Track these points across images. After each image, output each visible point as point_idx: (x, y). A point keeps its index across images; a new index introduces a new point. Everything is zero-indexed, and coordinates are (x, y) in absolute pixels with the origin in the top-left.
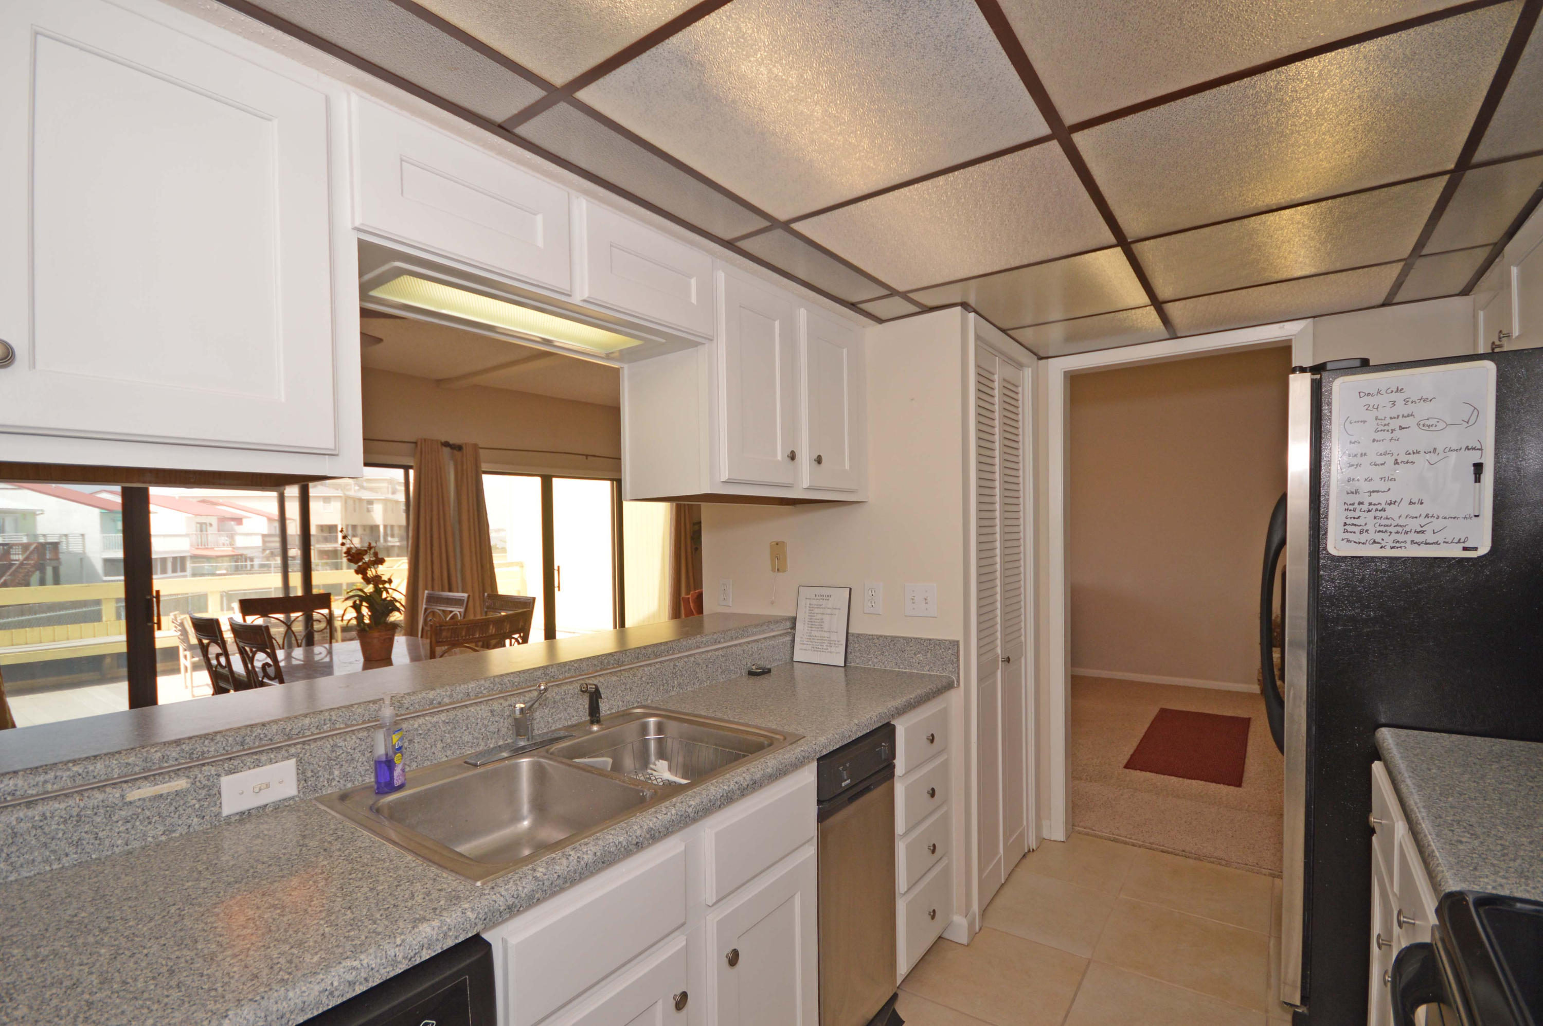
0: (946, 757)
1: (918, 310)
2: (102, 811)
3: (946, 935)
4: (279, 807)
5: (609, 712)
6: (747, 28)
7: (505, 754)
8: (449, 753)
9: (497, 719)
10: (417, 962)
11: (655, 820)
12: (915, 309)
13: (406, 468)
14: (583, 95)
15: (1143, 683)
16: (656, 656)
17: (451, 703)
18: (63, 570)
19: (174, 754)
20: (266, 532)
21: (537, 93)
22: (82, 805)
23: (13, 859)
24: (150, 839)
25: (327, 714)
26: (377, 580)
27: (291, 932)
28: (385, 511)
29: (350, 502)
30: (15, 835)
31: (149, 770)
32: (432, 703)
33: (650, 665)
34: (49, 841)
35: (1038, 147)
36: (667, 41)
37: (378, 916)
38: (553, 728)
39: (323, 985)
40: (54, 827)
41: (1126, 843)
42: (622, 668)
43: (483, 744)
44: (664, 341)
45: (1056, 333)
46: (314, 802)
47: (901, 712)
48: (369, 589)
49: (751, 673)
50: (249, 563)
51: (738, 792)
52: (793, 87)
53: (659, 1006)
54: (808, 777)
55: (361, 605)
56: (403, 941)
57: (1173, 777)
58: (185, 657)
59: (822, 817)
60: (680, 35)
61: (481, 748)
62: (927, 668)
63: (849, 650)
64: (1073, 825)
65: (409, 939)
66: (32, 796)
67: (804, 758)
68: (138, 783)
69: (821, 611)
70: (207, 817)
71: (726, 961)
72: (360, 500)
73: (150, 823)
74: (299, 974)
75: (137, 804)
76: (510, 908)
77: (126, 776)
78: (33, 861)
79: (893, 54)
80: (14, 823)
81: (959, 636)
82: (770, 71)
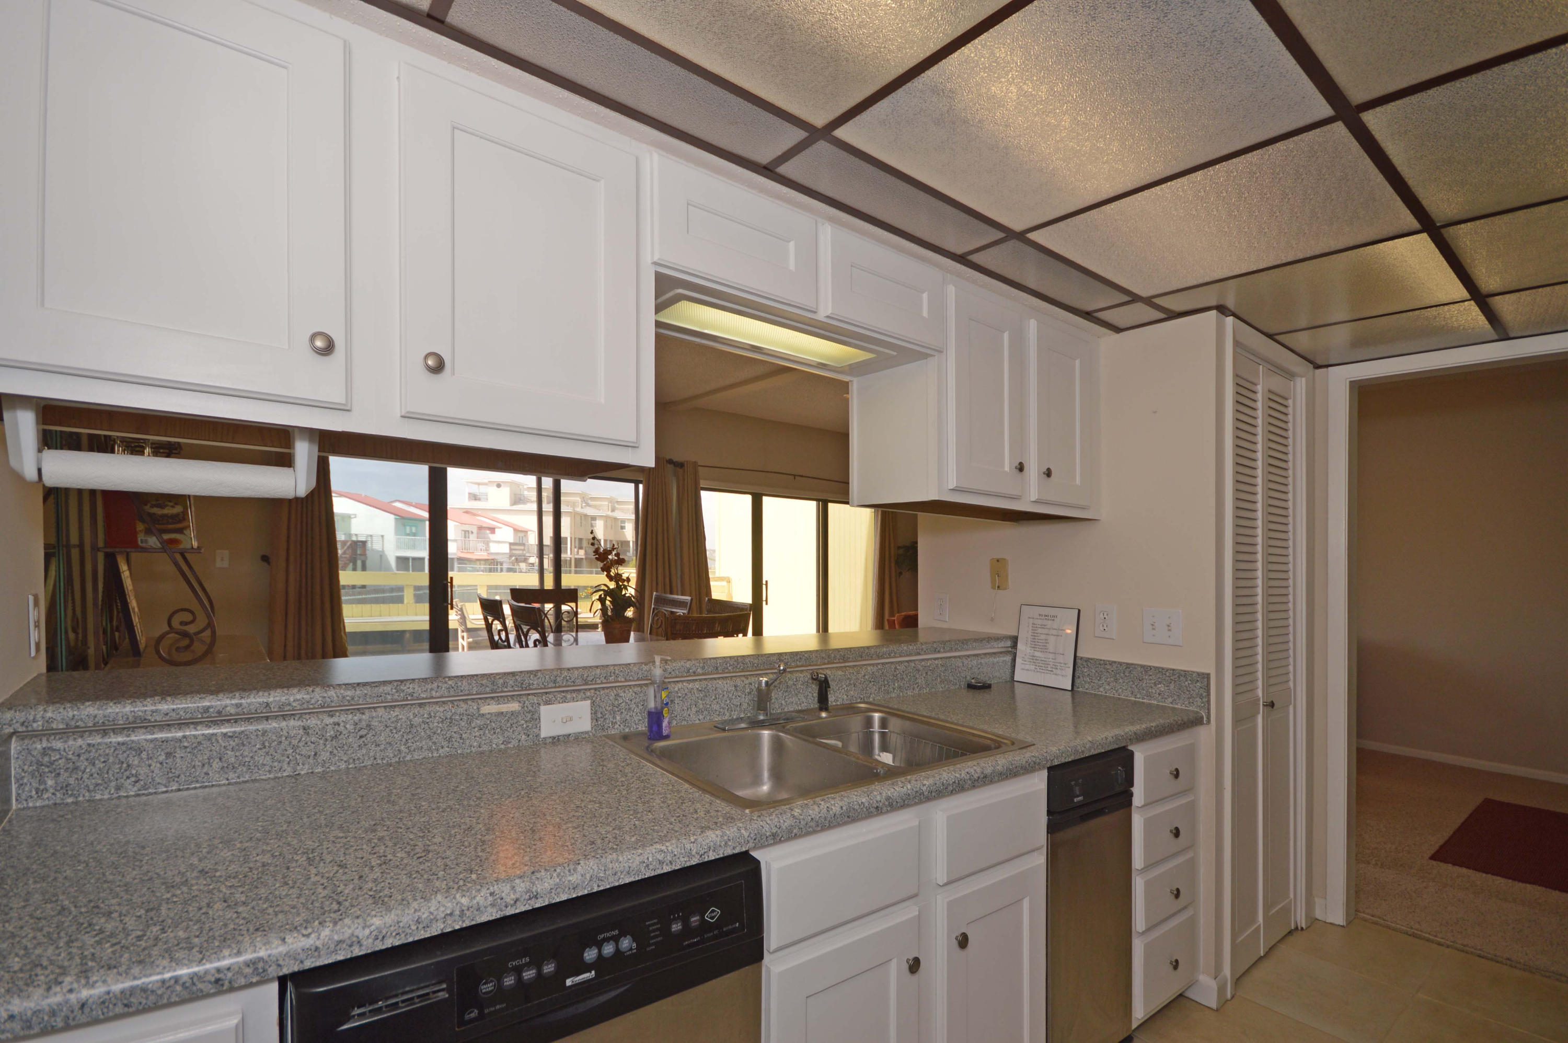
0: (1193, 798)
1: (1163, 316)
2: (465, 718)
3: (1189, 994)
4: (578, 739)
5: (834, 704)
6: (1000, 53)
7: (743, 725)
8: (701, 717)
9: (739, 694)
10: (706, 860)
11: (892, 790)
12: (1160, 315)
13: (637, 483)
14: (841, 133)
15: (1462, 768)
16: (879, 657)
17: (703, 674)
18: (368, 563)
19: (511, 682)
20: (512, 541)
21: (801, 135)
22: (453, 711)
23: (410, 744)
24: (494, 746)
25: (612, 668)
26: (617, 578)
27: (610, 819)
28: (606, 527)
29: (578, 518)
30: (412, 726)
31: (496, 692)
32: (688, 671)
33: (873, 665)
34: (432, 734)
35: (1318, 130)
36: (923, 75)
37: (673, 820)
38: (786, 710)
39: (642, 857)
40: (436, 724)
41: (1428, 940)
42: (847, 664)
43: (728, 714)
44: (895, 353)
45: (1340, 337)
46: (603, 738)
47: (1142, 737)
48: (612, 585)
49: (970, 687)
50: (499, 567)
51: (969, 782)
52: (1042, 101)
53: (894, 964)
54: (1038, 783)
55: (606, 599)
56: (696, 840)
57: (1499, 878)
58: (463, 638)
59: (1052, 828)
60: (935, 68)
61: (726, 718)
62: (1170, 700)
63: (1077, 674)
64: (1357, 911)
65: (700, 840)
66: (423, 699)
67: (1035, 763)
68: (488, 701)
69: (1046, 631)
70: (531, 736)
71: (955, 943)
72: (586, 516)
73: (495, 733)
74: (624, 847)
75: (488, 716)
76: (774, 835)
77: (481, 694)
78: (422, 747)
79: (1151, 56)
80: (412, 717)
81: (1210, 669)
82: (1021, 88)
